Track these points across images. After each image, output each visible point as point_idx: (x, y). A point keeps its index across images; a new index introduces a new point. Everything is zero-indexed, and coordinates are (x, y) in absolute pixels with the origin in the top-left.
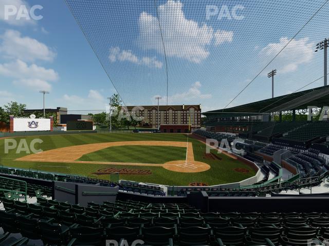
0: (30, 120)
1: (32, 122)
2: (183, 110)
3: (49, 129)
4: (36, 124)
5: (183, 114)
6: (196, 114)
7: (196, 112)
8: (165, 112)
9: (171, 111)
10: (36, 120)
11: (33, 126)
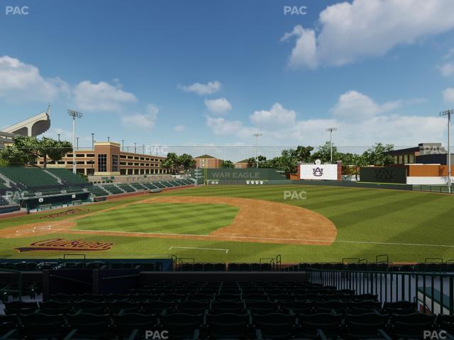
0: (315, 167)
1: (318, 168)
3: (335, 178)
4: (321, 171)
10: (321, 166)
11: (318, 173)
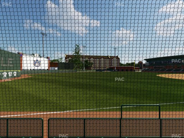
2: (109, 59)
5: (110, 61)
6: (117, 61)
7: (117, 60)
8: (99, 60)
9: (102, 59)
11: (37, 64)
